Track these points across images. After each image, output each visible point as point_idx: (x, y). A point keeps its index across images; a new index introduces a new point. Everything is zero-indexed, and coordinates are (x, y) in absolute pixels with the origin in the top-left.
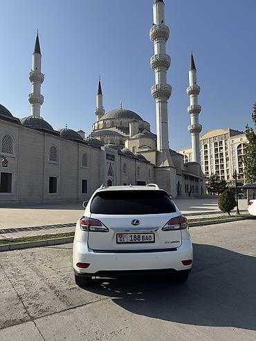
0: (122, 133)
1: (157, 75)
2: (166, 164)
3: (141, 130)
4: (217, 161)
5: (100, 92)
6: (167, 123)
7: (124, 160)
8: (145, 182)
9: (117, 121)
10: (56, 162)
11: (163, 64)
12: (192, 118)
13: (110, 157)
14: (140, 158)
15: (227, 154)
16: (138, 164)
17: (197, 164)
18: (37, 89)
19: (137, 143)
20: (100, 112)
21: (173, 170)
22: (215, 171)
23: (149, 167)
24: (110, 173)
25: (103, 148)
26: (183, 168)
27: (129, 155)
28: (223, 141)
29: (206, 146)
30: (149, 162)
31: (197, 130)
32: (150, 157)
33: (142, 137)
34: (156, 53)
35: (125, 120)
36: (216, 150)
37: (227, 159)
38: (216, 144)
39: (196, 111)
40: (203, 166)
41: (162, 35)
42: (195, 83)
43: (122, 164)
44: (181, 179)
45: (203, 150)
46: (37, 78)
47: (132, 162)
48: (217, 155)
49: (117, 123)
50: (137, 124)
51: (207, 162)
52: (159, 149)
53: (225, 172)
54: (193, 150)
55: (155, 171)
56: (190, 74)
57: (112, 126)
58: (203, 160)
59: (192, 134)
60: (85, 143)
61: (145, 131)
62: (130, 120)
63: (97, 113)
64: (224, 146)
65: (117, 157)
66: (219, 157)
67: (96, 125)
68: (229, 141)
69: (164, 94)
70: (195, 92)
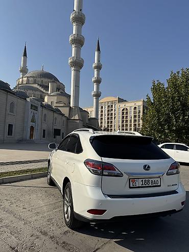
0: (42, 90)
1: (73, 49)
2: (76, 117)
3: (58, 89)
4: (108, 118)
5: (25, 55)
6: (79, 87)
7: (45, 111)
8: (60, 130)
9: (39, 79)
11: (79, 42)
12: (95, 86)
13: (34, 108)
14: (57, 111)
15: (115, 114)
16: (56, 115)
17: (96, 119)
19: (55, 99)
20: (24, 71)
21: (81, 122)
22: (107, 125)
23: (64, 118)
24: (33, 121)
25: (28, 100)
26: (87, 121)
27: (48, 107)
28: (114, 105)
29: (102, 107)
30: (63, 115)
31: (98, 95)
32: (65, 111)
33: (59, 95)
34: (74, 32)
35: (45, 80)
36: (108, 111)
37: (115, 118)
38: (109, 106)
39: (98, 81)
40: (99, 121)
41: (80, 20)
42: (99, 61)
43: (43, 115)
45: (100, 110)
47: (51, 113)
48: (108, 114)
49: (38, 81)
50: (55, 84)
51: (102, 119)
52: (71, 105)
53: (113, 126)
54: (94, 109)
55: (67, 122)
56: (96, 53)
57: (35, 83)
58: (100, 117)
59: (95, 98)
60: (13, 93)
61: (61, 90)
62: (49, 80)
63: (21, 71)
64: (113, 109)
65: (40, 109)
66: (110, 115)
67: (21, 80)
68: (117, 105)
70: (99, 67)
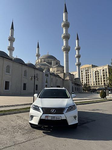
0: (48, 65)
1: (64, 42)
2: (68, 78)
3: (57, 64)
4: (86, 78)
5: (38, 47)
6: (68, 61)
7: (52, 77)
8: (60, 86)
9: (46, 60)
10: (26, 77)
11: (67, 37)
12: (77, 60)
13: (47, 75)
14: (57, 76)
15: (90, 75)
16: (57, 78)
17: (79, 79)
18: (11, 44)
19: (55, 69)
20: (38, 55)
21: (71, 81)
22: (86, 82)
23: (61, 80)
24: (46, 82)
25: (44, 71)
26: (74, 81)
27: (53, 74)
28: (89, 70)
29: (82, 71)
30: (61, 78)
31: (79, 65)
32: (61, 75)
33: (57, 67)
34: (64, 33)
35: (50, 60)
36: (86, 73)
37: (91, 77)
38: (86, 70)
39: (79, 57)
41: (67, 26)
42: (78, 45)
43: (51, 78)
44: (73, 85)
45: (81, 73)
46: (11, 40)
47: (55, 77)
48: (86, 75)
49: (46, 61)
50: (55, 61)
51: (82, 78)
52: (65, 72)
53: (90, 82)
54: (77, 73)
55: (63, 81)
56: (77, 41)
57: (45, 62)
58: (81, 77)
59: (77, 66)
60: (37, 69)
62: (52, 59)
63: (37, 56)
64: (89, 72)
65: (49, 75)
66: (87, 76)
67: (37, 61)
68: (91, 69)
69: (67, 49)
70: (78, 49)
